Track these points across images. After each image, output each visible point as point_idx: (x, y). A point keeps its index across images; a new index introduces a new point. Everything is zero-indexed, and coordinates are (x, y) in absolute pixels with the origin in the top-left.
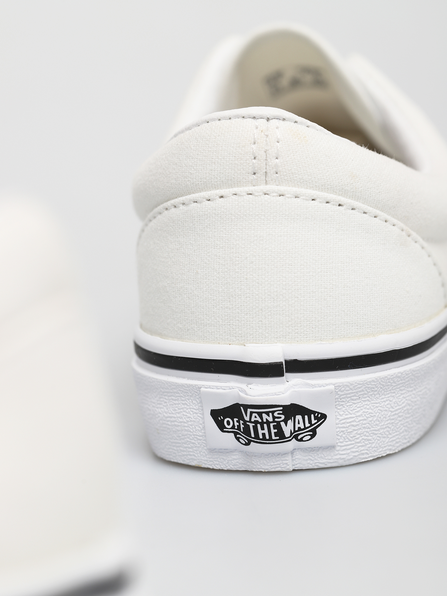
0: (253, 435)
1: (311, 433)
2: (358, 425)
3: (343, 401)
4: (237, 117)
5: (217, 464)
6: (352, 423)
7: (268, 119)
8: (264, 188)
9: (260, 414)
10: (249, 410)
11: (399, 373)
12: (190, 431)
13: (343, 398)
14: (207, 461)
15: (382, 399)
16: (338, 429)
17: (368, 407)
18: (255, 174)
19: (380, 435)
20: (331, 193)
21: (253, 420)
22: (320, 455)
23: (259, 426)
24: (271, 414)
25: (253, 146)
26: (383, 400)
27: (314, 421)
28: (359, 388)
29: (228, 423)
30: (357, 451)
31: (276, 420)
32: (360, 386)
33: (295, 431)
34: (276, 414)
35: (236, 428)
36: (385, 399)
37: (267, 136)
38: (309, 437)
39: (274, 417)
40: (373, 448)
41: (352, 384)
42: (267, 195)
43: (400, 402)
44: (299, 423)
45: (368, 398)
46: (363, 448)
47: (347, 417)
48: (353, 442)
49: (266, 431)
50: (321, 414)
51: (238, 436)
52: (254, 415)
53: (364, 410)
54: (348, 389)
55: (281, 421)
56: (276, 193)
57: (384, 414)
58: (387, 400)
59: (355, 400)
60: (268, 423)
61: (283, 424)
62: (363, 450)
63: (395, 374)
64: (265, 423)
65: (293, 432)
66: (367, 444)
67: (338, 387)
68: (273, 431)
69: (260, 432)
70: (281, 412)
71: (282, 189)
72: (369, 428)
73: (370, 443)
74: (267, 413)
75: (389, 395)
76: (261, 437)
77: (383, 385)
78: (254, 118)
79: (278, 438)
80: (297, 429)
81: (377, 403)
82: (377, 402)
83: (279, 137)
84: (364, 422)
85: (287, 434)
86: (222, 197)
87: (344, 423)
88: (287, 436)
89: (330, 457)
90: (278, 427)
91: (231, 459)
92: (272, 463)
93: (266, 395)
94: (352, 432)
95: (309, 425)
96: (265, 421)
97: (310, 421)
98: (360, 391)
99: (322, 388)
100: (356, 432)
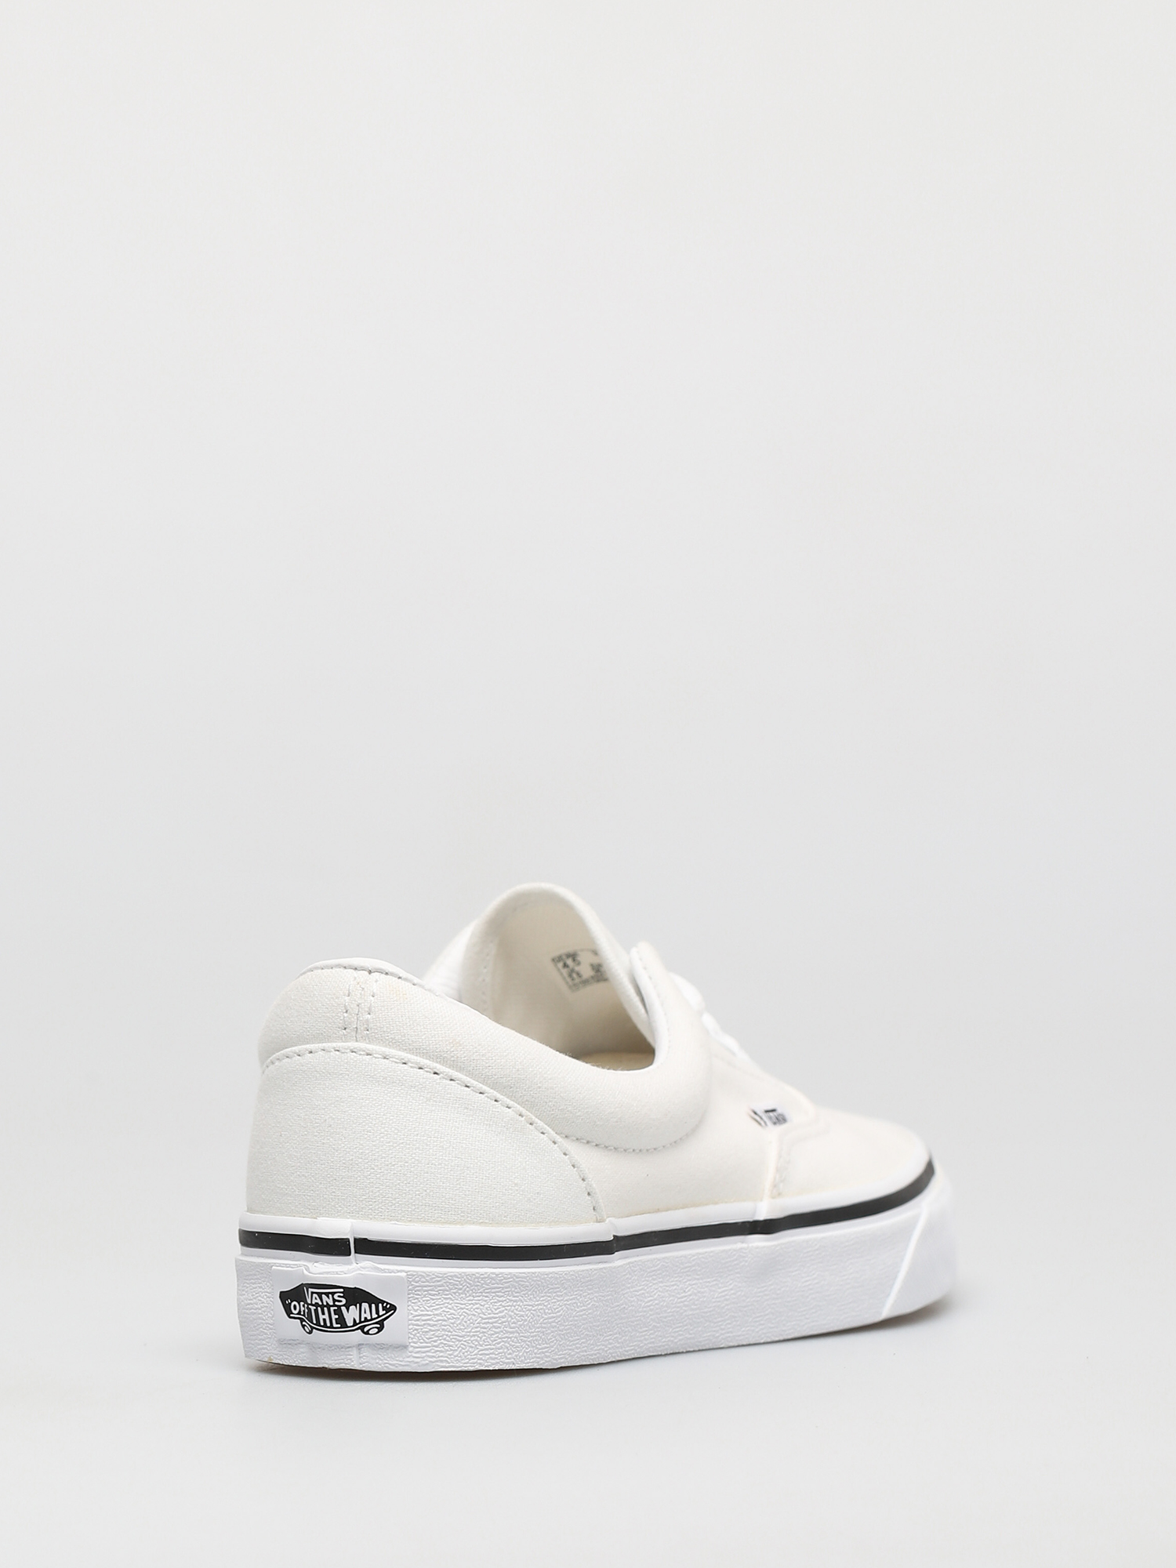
0: (315, 1322)
1: (378, 1326)
2: (435, 1325)
3: (419, 1295)
4: (339, 966)
5: (287, 1359)
6: (428, 1322)
7: (370, 972)
8: (353, 1044)
9: (320, 1295)
10: (310, 1290)
11: (492, 1273)
12: (263, 1320)
13: (418, 1291)
14: (277, 1354)
15: (469, 1300)
16: (411, 1327)
17: (450, 1306)
18: (345, 1029)
19: (465, 1343)
20: (427, 1059)
21: (313, 1303)
22: (390, 1355)
23: (319, 1308)
24: (330, 1296)
25: (347, 998)
26: (470, 1302)
27: (382, 1312)
28: (439, 1281)
29: (295, 1307)
30: (434, 1357)
31: (337, 1303)
32: (439, 1279)
33: (361, 1322)
34: (336, 1297)
35: (302, 1313)
36: (473, 1302)
37: (363, 989)
38: (376, 1330)
39: (335, 1301)
40: (455, 1356)
41: (428, 1275)
42: (354, 1054)
43: (496, 1310)
44: (365, 1312)
45: (450, 1296)
46: (442, 1354)
47: (422, 1313)
48: (429, 1345)
49: (326, 1316)
50: (390, 1304)
51: (304, 1323)
52: (315, 1295)
53: (444, 1309)
54: (423, 1280)
55: (343, 1305)
56: (364, 1051)
57: (471, 1318)
58: (477, 1304)
59: (434, 1295)
60: (328, 1306)
61: (343, 1309)
62: (442, 1357)
63: (486, 1273)
64: (325, 1306)
65: (358, 1322)
66: (448, 1350)
67: (410, 1275)
68: (334, 1317)
69: (321, 1317)
70: (342, 1295)
71: (370, 1047)
72: (449, 1331)
73: (451, 1350)
74: (327, 1294)
75: (479, 1298)
76: (322, 1324)
77: (469, 1284)
78: (356, 969)
79: (339, 1326)
80: (363, 1320)
81: (462, 1304)
82: (462, 1302)
83: (375, 991)
84: (444, 1323)
85: (350, 1323)
86: (311, 1052)
87: (418, 1320)
88: (349, 1325)
89: (401, 1359)
90: (338, 1312)
91: (298, 1352)
92: (336, 1358)
93: (328, 1273)
94: (427, 1332)
95: (376, 1316)
96: (325, 1304)
97: (377, 1312)
98: (439, 1286)
99: (393, 1274)
100: (432, 1333)
